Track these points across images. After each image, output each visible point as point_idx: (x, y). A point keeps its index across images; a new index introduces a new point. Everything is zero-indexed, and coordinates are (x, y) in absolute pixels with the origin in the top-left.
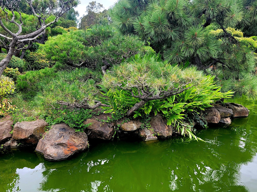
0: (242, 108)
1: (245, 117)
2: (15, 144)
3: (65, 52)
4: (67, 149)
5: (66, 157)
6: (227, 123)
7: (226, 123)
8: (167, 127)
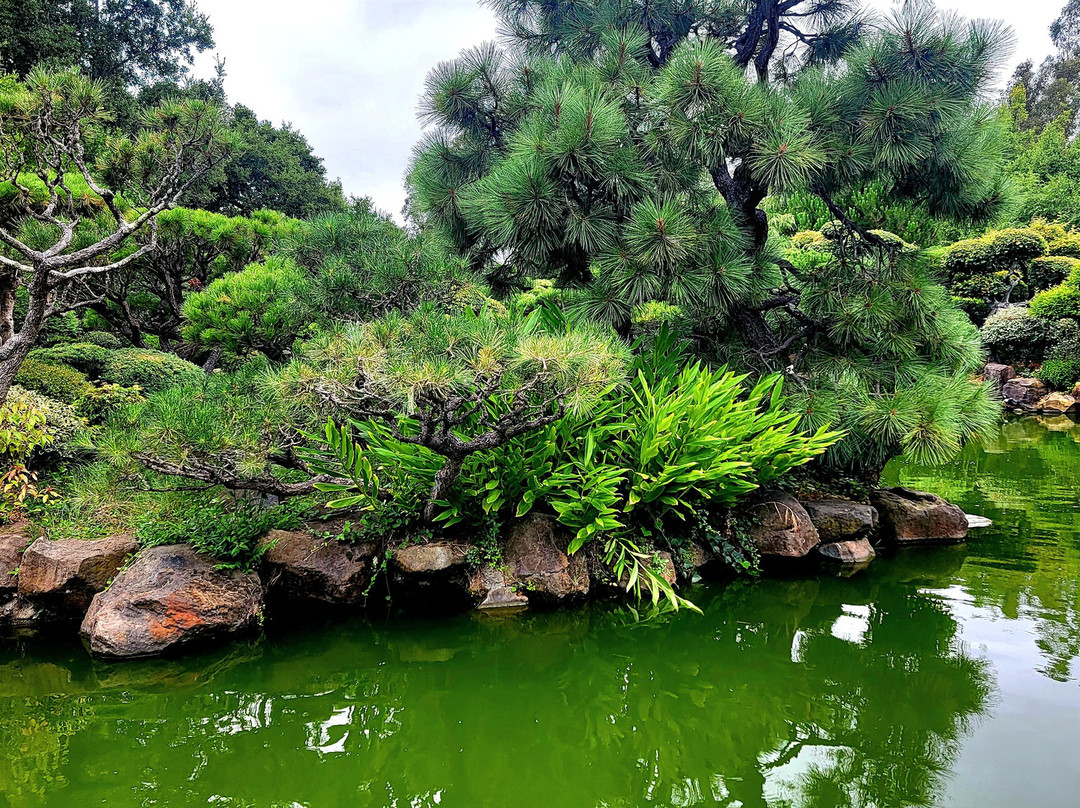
0: (933, 506)
1: (953, 544)
2: (28, 612)
3: (244, 315)
4: (165, 621)
5: (156, 648)
6: (849, 557)
7: (842, 557)
8: (565, 559)
